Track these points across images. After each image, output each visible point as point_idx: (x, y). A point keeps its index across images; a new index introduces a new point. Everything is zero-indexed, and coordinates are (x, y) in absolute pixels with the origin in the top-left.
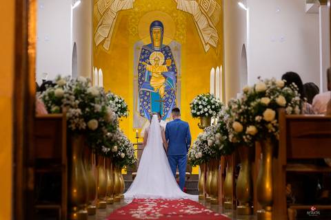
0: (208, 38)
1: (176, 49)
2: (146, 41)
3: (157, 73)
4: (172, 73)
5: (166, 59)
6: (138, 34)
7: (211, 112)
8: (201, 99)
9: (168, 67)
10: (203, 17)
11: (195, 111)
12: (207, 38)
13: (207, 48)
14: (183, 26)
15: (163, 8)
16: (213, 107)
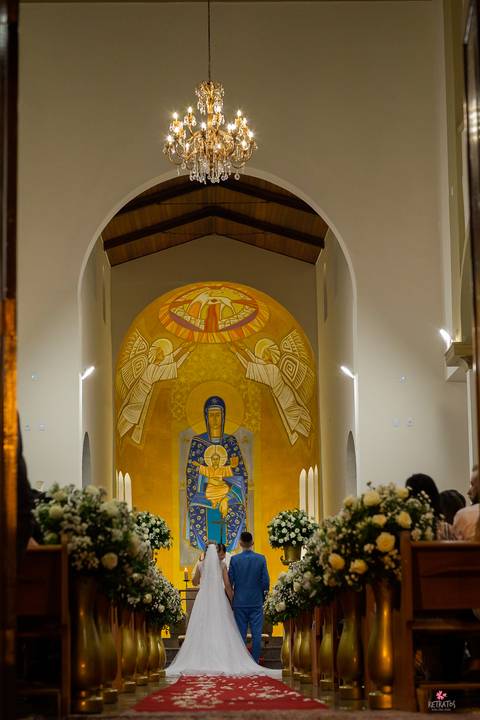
0: (294, 422)
1: (246, 441)
2: (200, 429)
3: (216, 479)
4: (240, 478)
5: (229, 457)
6: (185, 419)
7: (300, 538)
8: (284, 518)
9: (233, 470)
10: (287, 391)
11: (276, 538)
12: (293, 423)
13: (294, 438)
14: (256, 404)
15: (225, 376)
16: (304, 530)
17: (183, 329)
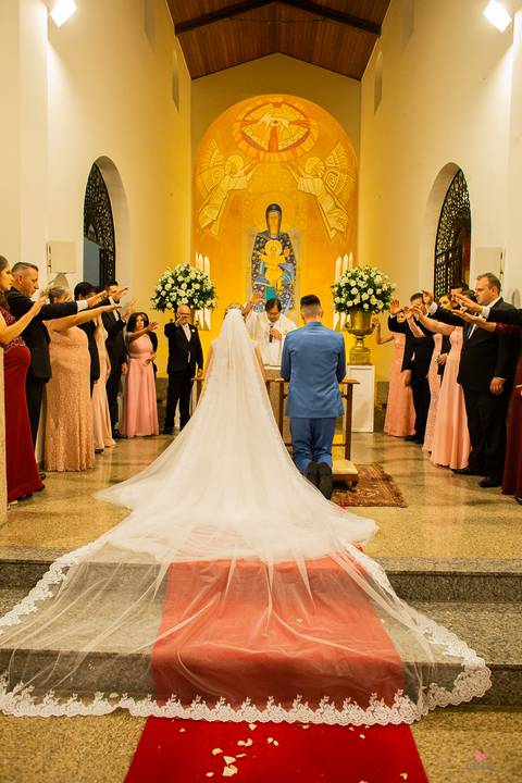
0: (334, 221)
1: (295, 237)
2: (263, 228)
3: (273, 265)
4: (291, 265)
5: (283, 249)
6: (252, 220)
8: (353, 277)
9: (286, 258)
10: (328, 198)
12: (332, 223)
13: (332, 234)
14: (304, 210)
15: (282, 189)
16: (379, 291)
17: (251, 148)
